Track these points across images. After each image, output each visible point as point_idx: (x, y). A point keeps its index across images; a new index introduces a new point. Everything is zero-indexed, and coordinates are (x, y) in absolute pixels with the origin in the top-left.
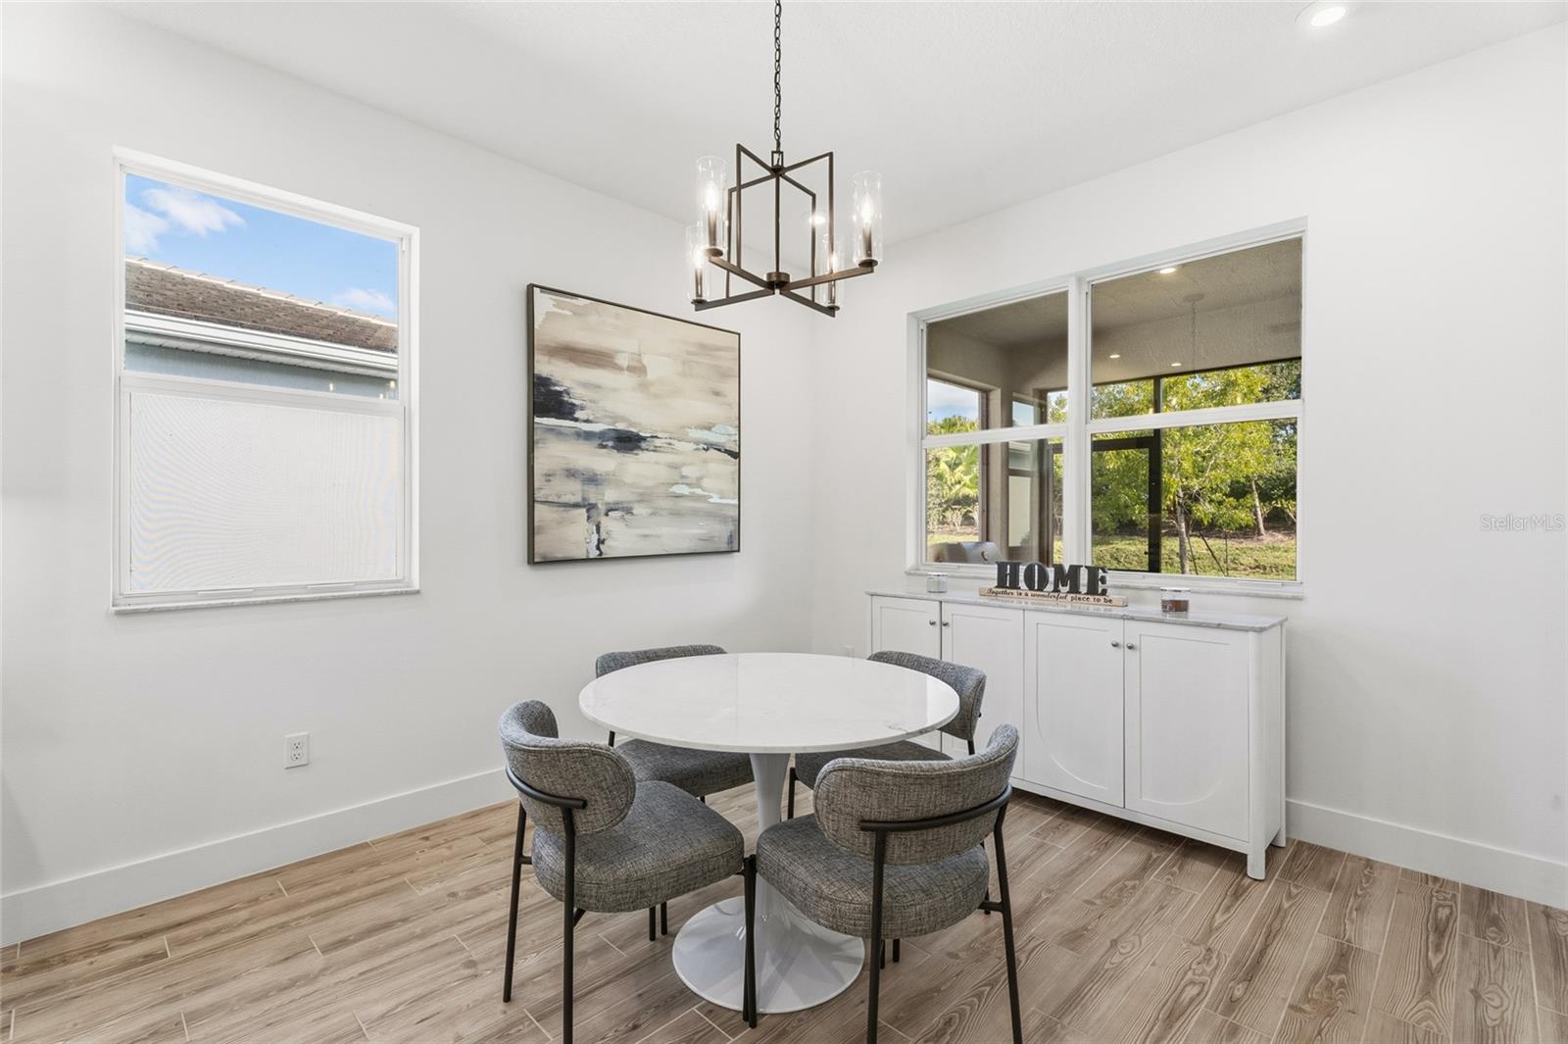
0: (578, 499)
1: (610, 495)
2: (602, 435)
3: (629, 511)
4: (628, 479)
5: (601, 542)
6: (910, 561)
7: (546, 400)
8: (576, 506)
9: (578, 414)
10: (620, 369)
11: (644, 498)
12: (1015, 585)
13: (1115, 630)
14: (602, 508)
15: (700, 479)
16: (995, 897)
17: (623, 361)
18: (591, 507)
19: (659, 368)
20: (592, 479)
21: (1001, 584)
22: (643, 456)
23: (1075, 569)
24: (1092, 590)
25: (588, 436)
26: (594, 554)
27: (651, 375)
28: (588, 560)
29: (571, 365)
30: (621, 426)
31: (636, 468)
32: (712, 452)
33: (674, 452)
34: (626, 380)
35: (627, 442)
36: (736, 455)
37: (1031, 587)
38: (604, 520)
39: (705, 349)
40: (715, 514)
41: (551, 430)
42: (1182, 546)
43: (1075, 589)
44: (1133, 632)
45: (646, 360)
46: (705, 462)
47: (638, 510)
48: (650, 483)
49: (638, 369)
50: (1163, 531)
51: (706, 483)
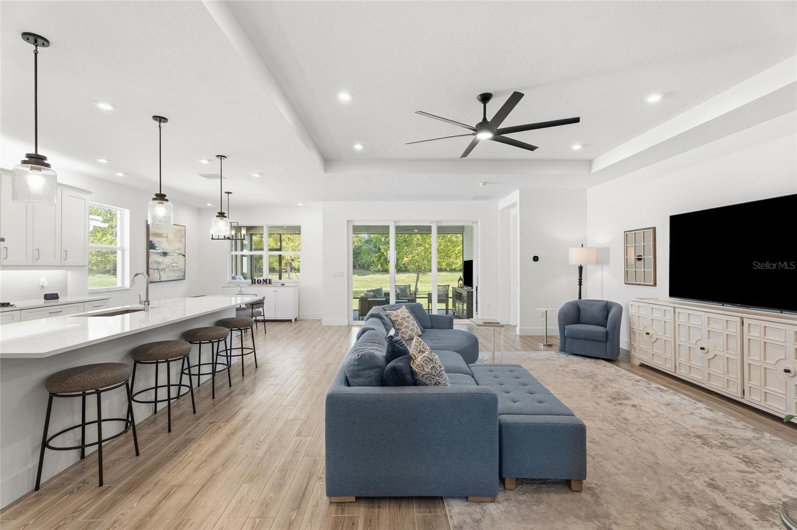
0: (156, 268)
1: (162, 267)
2: (160, 253)
3: (165, 270)
4: (165, 263)
5: (160, 277)
6: (228, 280)
7: (151, 246)
8: (156, 269)
9: (157, 249)
10: (164, 237)
11: (168, 267)
12: (255, 283)
13: (274, 289)
14: (160, 270)
15: (178, 262)
16: (262, 314)
17: (164, 235)
18: (158, 269)
19: (171, 236)
20: (159, 263)
21: (252, 283)
22: (168, 257)
23: (266, 280)
24: (270, 283)
25: (158, 253)
26: (159, 280)
27: (169, 238)
28: (158, 282)
29: (156, 238)
30: (164, 251)
31: (167, 260)
32: (180, 256)
33: (173, 256)
34: (165, 240)
35: (165, 254)
36: (184, 256)
37: (258, 283)
38: (161, 273)
39: (179, 231)
40: (180, 271)
41: (152, 252)
42: (289, 276)
43: (266, 283)
44: (276, 289)
45: (168, 235)
46: (179, 258)
47: (167, 270)
48: (168, 263)
49: (167, 237)
50: (283, 271)
51: (179, 263)
